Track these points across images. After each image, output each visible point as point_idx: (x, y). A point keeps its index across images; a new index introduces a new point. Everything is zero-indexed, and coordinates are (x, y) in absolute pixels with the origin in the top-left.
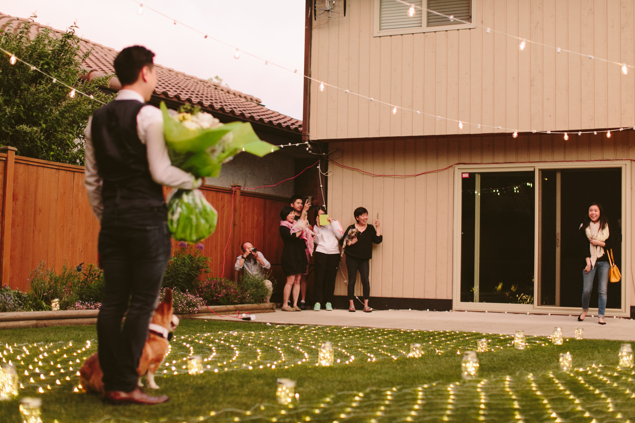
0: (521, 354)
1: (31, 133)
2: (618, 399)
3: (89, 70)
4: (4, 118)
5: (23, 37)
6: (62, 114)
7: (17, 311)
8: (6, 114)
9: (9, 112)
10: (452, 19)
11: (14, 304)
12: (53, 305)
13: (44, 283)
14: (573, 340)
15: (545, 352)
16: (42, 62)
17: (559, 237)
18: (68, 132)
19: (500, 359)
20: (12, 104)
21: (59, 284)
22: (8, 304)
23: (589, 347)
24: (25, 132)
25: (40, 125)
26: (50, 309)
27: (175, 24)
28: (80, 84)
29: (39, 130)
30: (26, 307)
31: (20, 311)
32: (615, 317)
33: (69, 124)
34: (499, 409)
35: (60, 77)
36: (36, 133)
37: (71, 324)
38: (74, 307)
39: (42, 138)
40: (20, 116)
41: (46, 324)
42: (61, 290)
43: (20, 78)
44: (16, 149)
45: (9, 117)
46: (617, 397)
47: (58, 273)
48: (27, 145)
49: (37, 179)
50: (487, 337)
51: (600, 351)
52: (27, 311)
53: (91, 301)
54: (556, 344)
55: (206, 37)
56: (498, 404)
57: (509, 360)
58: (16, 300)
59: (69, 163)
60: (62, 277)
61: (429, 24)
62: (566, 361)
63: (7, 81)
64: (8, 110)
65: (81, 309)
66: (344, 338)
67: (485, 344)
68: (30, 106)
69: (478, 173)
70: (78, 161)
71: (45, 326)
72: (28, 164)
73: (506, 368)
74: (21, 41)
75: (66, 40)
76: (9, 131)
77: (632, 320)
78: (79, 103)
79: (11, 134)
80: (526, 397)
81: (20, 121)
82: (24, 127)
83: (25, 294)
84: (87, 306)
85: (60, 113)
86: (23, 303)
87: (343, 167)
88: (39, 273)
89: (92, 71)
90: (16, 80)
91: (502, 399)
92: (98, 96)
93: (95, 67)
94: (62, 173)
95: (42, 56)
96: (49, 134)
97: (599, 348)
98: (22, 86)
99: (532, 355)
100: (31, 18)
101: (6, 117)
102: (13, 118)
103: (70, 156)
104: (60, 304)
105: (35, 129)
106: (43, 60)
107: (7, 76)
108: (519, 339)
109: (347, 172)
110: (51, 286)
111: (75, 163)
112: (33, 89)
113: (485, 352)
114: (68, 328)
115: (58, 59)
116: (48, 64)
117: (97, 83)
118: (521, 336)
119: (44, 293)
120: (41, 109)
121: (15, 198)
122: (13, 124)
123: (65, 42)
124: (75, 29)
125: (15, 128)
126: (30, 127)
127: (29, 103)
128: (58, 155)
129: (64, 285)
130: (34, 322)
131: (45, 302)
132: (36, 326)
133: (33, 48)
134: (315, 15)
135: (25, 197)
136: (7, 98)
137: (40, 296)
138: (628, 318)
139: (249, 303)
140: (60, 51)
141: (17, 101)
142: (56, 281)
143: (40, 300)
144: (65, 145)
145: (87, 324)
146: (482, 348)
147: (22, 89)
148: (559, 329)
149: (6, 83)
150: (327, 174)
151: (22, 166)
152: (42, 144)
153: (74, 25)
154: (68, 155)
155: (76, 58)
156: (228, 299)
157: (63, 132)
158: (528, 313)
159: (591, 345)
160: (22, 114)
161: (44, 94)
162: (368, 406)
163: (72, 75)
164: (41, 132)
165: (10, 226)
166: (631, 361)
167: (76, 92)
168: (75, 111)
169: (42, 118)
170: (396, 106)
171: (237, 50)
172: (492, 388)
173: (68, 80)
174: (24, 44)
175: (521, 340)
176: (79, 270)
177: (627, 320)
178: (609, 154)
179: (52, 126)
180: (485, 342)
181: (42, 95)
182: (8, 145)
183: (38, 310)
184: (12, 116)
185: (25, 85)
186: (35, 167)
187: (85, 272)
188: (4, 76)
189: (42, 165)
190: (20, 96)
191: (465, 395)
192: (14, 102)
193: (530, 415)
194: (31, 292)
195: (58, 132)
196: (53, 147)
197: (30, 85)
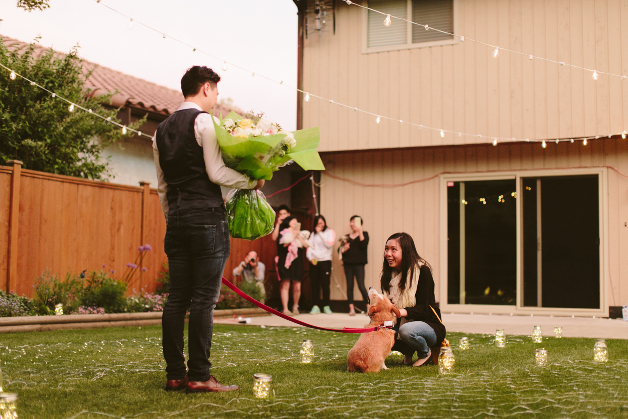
0: (500, 351)
1: (35, 147)
2: (589, 390)
3: (93, 88)
4: (11, 133)
5: (28, 57)
6: (66, 130)
7: (22, 316)
8: (13, 130)
9: (16, 128)
10: (427, 28)
11: (19, 310)
12: (57, 310)
13: (49, 289)
14: (552, 339)
15: (524, 349)
16: (46, 81)
17: (540, 241)
18: (72, 146)
19: (480, 356)
20: (18, 120)
21: (63, 290)
22: (14, 309)
23: (568, 345)
24: (31, 147)
25: (46, 140)
26: (54, 314)
27: (164, 37)
28: (83, 101)
29: (44, 145)
30: (31, 312)
31: (25, 316)
32: (594, 317)
33: (73, 139)
34: (469, 401)
35: (63, 94)
36: (40, 148)
37: (74, 328)
38: (77, 312)
39: (47, 152)
40: (26, 131)
41: (50, 328)
42: (65, 296)
43: (26, 96)
44: (22, 163)
45: (15, 133)
46: (587, 389)
47: (62, 280)
48: (33, 159)
49: (43, 191)
50: (470, 336)
51: (578, 348)
52: (31, 316)
53: (94, 306)
54: (535, 342)
55: (194, 50)
56: (470, 397)
57: (488, 357)
58: (21, 306)
59: (74, 176)
60: (66, 283)
61: (414, 40)
62: (542, 356)
63: (14, 99)
64: (14, 126)
65: (84, 313)
66: (332, 339)
67: (466, 342)
68: (35, 122)
69: (463, 182)
70: (82, 174)
71: (49, 330)
72: (34, 177)
73: (484, 364)
74: (27, 61)
75: (69, 60)
76: (15, 146)
77: (610, 319)
78: (81, 119)
79: (17, 148)
80: (498, 389)
81: (25, 136)
82: (29, 142)
83: (31, 300)
84: (90, 310)
85: (64, 128)
86: (28, 308)
87: (335, 177)
88: (43, 280)
89: (96, 90)
90: (22, 98)
91: (474, 392)
92: (100, 112)
93: (99, 86)
94: (66, 185)
95: (46, 74)
96: (53, 148)
97: (577, 345)
98: (28, 103)
99: (511, 352)
100: (36, 39)
101: (13, 132)
102: (19, 134)
103: (74, 169)
104: (64, 310)
105: (40, 143)
106: (47, 78)
107: (14, 94)
108: (499, 337)
109: (339, 183)
110: (55, 292)
111: (79, 175)
112: (38, 106)
113: (466, 350)
114: (70, 332)
115: (62, 78)
116: (52, 82)
117: (99, 100)
118: (501, 334)
119: (48, 298)
120: (46, 125)
121: (21, 209)
122: (19, 139)
123: (68, 61)
124: (78, 49)
125: (21, 143)
126: (35, 141)
127: (34, 119)
128: (63, 168)
129: (68, 291)
130: (38, 326)
131: (49, 307)
132: (40, 330)
133: (38, 68)
134: (306, 34)
135: (31, 208)
136: (14, 115)
137: (45, 302)
138: (607, 318)
139: (247, 307)
140: (64, 70)
141: (23, 117)
142: (60, 287)
143: (45, 305)
144: (69, 159)
145: (90, 327)
146: (463, 346)
147: (28, 106)
148: (538, 328)
149: (12, 101)
150: (320, 185)
151: (28, 178)
152: (47, 157)
153: (76, 45)
154: (72, 168)
155: (80, 76)
156: (226, 304)
157: (67, 147)
158: (512, 314)
159: (570, 343)
160: (27, 130)
161: (48, 111)
162: (342, 400)
163: (75, 93)
164: (46, 146)
165: (17, 236)
166: (605, 356)
167: (75, 106)
168: (78, 126)
169: (46, 133)
170: (379, 116)
171: (225, 62)
172: (466, 382)
173: (72, 98)
174: (30, 64)
175: (502, 338)
176: (82, 277)
177: (606, 319)
178: (587, 161)
179: (57, 141)
180: (466, 340)
181: (46, 111)
182: (14, 158)
183: (42, 314)
184: (18, 132)
185: (30, 103)
186: (41, 180)
187: (89, 279)
188: (11, 94)
189: (47, 178)
190: (26, 112)
191: (440, 389)
192: (20, 118)
193: (499, 407)
194: (37, 298)
195: (61, 146)
196: (58, 160)
197: (35, 102)
